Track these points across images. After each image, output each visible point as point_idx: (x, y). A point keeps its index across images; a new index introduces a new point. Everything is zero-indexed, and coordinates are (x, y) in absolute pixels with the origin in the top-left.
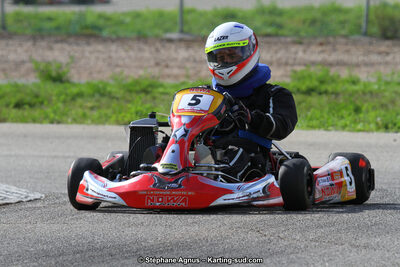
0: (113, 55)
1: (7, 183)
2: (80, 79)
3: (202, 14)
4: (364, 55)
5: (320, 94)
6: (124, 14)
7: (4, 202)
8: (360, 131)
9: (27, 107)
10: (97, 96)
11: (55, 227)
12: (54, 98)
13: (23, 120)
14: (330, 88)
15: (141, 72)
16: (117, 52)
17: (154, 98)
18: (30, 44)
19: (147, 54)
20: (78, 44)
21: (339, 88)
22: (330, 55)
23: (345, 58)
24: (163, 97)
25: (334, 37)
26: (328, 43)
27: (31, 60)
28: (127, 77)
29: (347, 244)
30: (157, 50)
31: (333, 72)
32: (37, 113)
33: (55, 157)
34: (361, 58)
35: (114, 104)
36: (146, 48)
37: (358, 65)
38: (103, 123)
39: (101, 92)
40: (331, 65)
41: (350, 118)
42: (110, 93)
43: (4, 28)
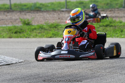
0: (45, 16)
1: (13, 57)
2: (35, 24)
3: (73, 3)
4: (124, 14)
5: (110, 26)
6: (48, 3)
7: (11, 63)
8: (123, 38)
9: (18, 33)
10: (40, 29)
11: (27, 70)
12: (27, 30)
13: (17, 37)
14: (113, 25)
15: (54, 21)
16: (46, 15)
17: (58, 29)
18: (19, 13)
19: (56, 16)
20: (34, 13)
21: (116, 24)
22: (113, 14)
23: (118, 15)
24: (61, 29)
25: (114, 8)
26: (112, 11)
27: (20, 19)
28: (50, 23)
29: (119, 73)
30: (59, 14)
31: (114, 19)
32: (22, 35)
33: (27, 48)
34: (123, 15)
35: (46, 31)
36: (55, 13)
37: (122, 17)
38: (42, 38)
39: (41, 28)
40: (113, 17)
41: (119, 34)
42: (44, 28)
43: (11, 9)
